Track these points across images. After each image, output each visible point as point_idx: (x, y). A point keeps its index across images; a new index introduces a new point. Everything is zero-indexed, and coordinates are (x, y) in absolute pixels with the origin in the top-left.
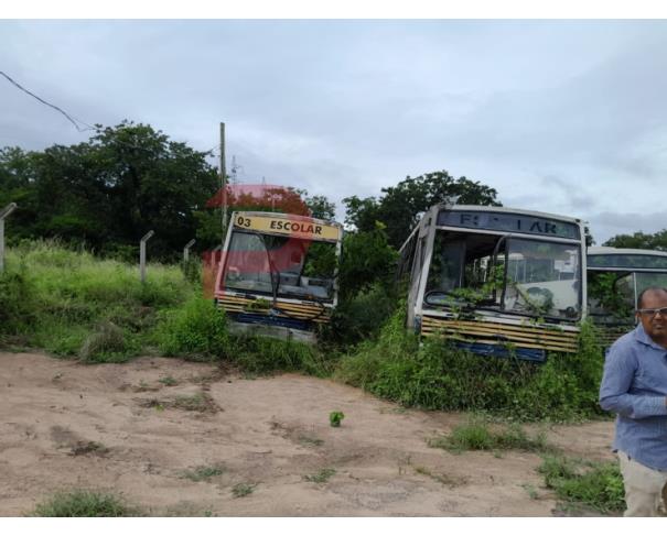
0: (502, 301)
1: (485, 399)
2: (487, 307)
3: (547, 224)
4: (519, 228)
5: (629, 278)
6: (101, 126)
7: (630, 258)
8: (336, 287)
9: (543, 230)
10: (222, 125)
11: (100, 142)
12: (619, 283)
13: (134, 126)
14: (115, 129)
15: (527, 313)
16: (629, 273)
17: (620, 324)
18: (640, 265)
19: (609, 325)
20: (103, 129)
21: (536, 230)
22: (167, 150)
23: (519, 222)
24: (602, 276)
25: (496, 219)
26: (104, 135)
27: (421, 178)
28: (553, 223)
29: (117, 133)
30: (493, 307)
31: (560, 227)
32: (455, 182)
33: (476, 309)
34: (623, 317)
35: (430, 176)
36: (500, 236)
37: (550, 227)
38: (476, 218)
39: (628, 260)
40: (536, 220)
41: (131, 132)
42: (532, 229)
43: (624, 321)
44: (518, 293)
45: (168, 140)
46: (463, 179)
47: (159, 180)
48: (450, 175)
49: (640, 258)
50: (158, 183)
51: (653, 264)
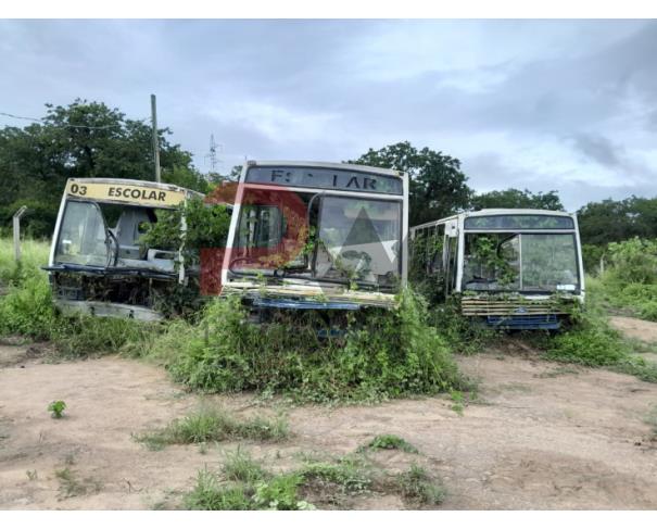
0: (313, 268)
1: (278, 378)
2: (297, 274)
3: (365, 179)
4: (335, 184)
5: (514, 241)
6: (51, 106)
7: (516, 218)
8: (181, 259)
9: (362, 185)
10: (153, 97)
11: (52, 122)
12: (504, 246)
13: (88, 104)
14: (67, 108)
15: (340, 279)
16: (513, 236)
17: (503, 291)
18: (527, 226)
19: (491, 292)
20: (55, 108)
21: (353, 186)
22: (123, 128)
23: (335, 177)
24: (483, 239)
25: (310, 175)
26: (56, 114)
27: (384, 149)
28: (372, 178)
29: (70, 113)
30: (303, 275)
31: (381, 182)
32: (418, 154)
33: (284, 276)
34: (507, 283)
35: (392, 148)
36: (313, 194)
37: (369, 182)
38: (288, 174)
39: (514, 221)
40: (355, 175)
41: (84, 111)
42: (348, 185)
43: (508, 288)
44: (329, 259)
45: (125, 118)
46: (426, 150)
47: (113, 159)
48: (412, 146)
49: (528, 218)
50: (112, 162)
51: (541, 225)
